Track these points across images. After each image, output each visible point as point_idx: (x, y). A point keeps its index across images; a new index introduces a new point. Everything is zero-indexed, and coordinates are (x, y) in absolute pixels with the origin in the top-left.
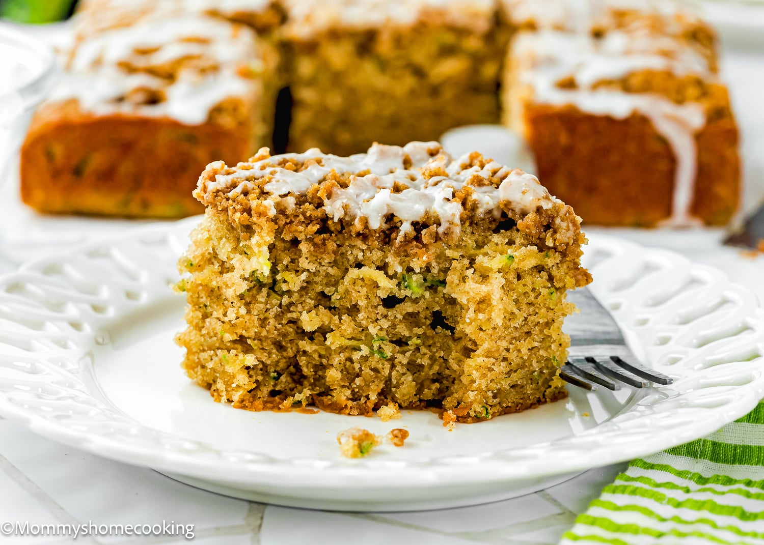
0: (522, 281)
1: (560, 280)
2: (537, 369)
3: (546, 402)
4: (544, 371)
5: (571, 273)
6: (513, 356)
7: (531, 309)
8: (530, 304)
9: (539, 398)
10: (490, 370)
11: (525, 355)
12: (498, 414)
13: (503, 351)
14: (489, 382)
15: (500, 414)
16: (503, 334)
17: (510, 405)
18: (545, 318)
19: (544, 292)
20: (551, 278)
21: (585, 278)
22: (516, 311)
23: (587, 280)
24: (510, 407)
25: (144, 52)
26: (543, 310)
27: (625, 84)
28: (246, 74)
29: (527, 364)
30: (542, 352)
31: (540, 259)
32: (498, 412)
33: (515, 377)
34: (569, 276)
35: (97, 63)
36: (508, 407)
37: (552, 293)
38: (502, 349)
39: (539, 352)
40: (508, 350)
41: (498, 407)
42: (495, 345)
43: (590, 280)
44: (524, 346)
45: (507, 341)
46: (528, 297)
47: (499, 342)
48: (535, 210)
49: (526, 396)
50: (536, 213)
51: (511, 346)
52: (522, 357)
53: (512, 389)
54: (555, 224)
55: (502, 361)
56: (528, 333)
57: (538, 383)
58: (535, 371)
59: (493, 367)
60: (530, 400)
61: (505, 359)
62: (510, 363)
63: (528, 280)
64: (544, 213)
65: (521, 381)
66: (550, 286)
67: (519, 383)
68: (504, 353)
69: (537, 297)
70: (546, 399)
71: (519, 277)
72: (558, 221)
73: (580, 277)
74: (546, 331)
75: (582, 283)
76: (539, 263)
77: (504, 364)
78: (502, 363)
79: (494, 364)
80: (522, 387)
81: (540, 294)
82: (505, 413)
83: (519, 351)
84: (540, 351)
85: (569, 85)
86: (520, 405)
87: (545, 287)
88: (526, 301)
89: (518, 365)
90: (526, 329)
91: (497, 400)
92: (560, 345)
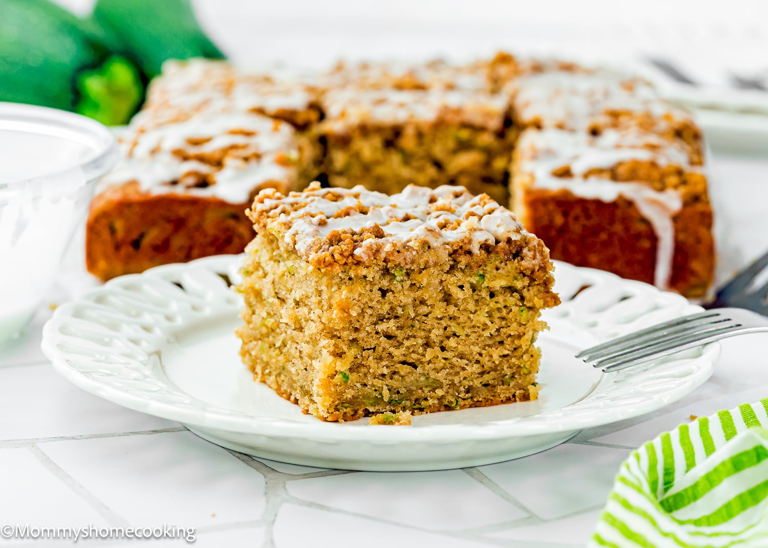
0: (495, 299)
1: (530, 301)
2: (509, 374)
3: (515, 401)
4: (516, 376)
5: (540, 295)
6: (485, 360)
7: (503, 323)
8: (503, 318)
9: (509, 397)
10: (464, 369)
11: (496, 360)
12: (468, 406)
13: (476, 355)
14: (462, 379)
15: (471, 406)
16: (477, 341)
17: (480, 399)
18: (516, 331)
19: (515, 309)
20: (522, 298)
21: (554, 300)
22: (489, 323)
23: (555, 302)
24: (481, 401)
25: (196, 143)
26: (515, 325)
27: (613, 174)
28: (284, 162)
29: (498, 368)
30: (513, 360)
31: (509, 282)
32: (469, 404)
33: (487, 378)
34: (538, 298)
35: (154, 151)
36: (478, 401)
37: (522, 311)
38: (474, 353)
39: (511, 359)
40: (481, 355)
41: (469, 400)
42: (468, 349)
43: (558, 302)
44: (496, 353)
45: (480, 348)
46: (501, 312)
47: (472, 347)
48: (506, 240)
49: (496, 394)
50: (507, 243)
51: (483, 352)
52: (494, 362)
53: (483, 387)
54: (522, 253)
55: (476, 363)
56: (501, 343)
57: (509, 385)
58: (507, 375)
59: (465, 366)
60: (500, 398)
61: (478, 362)
62: (483, 366)
63: (500, 298)
64: (513, 243)
65: (493, 381)
66: (521, 304)
67: (490, 382)
68: (477, 357)
69: (508, 313)
70: (515, 398)
71: (492, 295)
72: (525, 251)
73: (549, 299)
74: (516, 342)
75: (550, 304)
76: (509, 284)
77: (476, 366)
78: (475, 365)
79: (466, 365)
80: (494, 386)
81: (511, 311)
82: (476, 407)
83: (491, 356)
84: (513, 359)
85: (565, 173)
86: (490, 401)
87: (516, 305)
88: (498, 315)
89: (491, 368)
90: (498, 339)
91: (470, 395)
92: (532, 356)
